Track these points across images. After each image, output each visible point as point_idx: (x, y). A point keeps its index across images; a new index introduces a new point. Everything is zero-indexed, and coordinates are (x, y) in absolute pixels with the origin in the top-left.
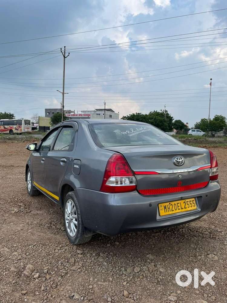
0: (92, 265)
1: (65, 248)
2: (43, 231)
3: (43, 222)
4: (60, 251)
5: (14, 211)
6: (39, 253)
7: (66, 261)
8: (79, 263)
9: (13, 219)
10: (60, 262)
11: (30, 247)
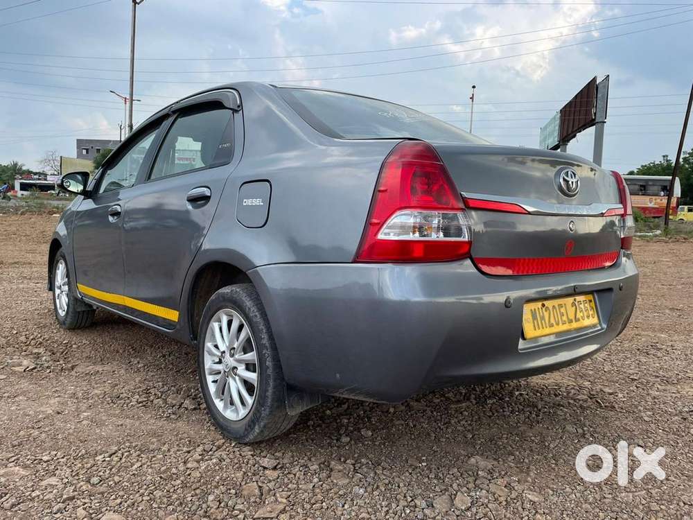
0: (320, 497)
1: (218, 454)
2: (130, 413)
3: (123, 391)
4: (203, 466)
5: (21, 365)
6: (134, 474)
7: (233, 491)
8: (274, 495)
9: (22, 386)
10: (211, 498)
11: (100, 458)
